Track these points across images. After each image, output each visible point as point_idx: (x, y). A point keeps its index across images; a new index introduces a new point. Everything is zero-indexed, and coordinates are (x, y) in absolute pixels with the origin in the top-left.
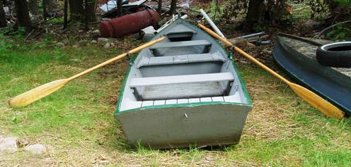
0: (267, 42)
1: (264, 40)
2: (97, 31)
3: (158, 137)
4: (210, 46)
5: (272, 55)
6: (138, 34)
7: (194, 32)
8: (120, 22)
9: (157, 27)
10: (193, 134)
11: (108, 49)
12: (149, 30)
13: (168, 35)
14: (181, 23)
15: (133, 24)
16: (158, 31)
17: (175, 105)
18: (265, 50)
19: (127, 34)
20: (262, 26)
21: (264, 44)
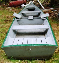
0: (56, 10)
1: (55, 10)
2: (9, 5)
4: (40, 13)
5: (58, 15)
8: (15, 3)
9: (25, 5)
11: (10, 11)
12: (23, 5)
13: (28, 8)
14: (32, 4)
15: (19, 3)
18: (56, 13)
19: (17, 6)
20: (55, 5)
21: (55, 11)
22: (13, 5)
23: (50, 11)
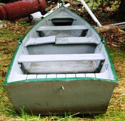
3: (39, 105)
4: (87, 31)
6: (27, 18)
7: (74, 18)
9: (44, 13)
10: (68, 103)
12: (37, 15)
13: (52, 20)
14: (64, 10)
15: (24, 9)
16: (44, 16)
17: (54, 79)
22: (7, 13)
23: (118, 31)
